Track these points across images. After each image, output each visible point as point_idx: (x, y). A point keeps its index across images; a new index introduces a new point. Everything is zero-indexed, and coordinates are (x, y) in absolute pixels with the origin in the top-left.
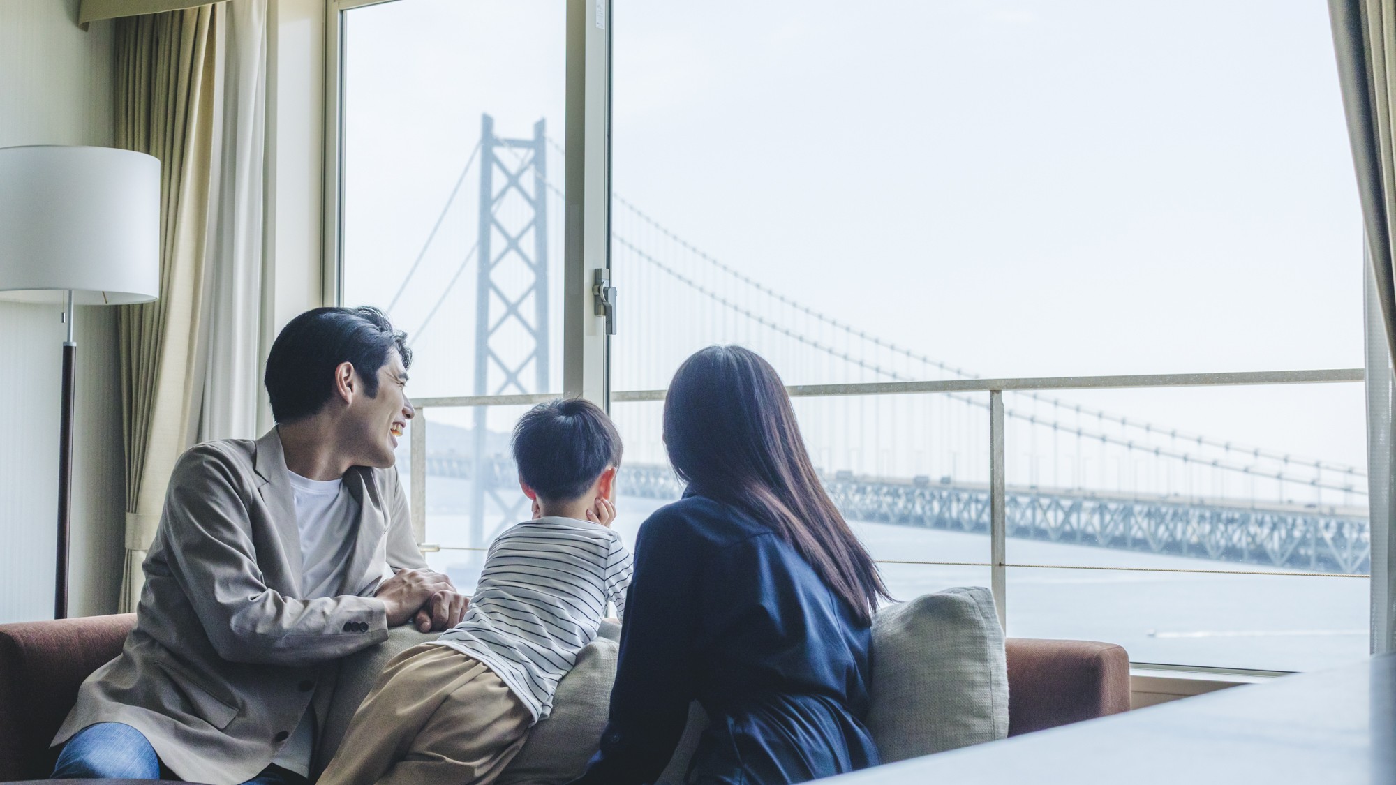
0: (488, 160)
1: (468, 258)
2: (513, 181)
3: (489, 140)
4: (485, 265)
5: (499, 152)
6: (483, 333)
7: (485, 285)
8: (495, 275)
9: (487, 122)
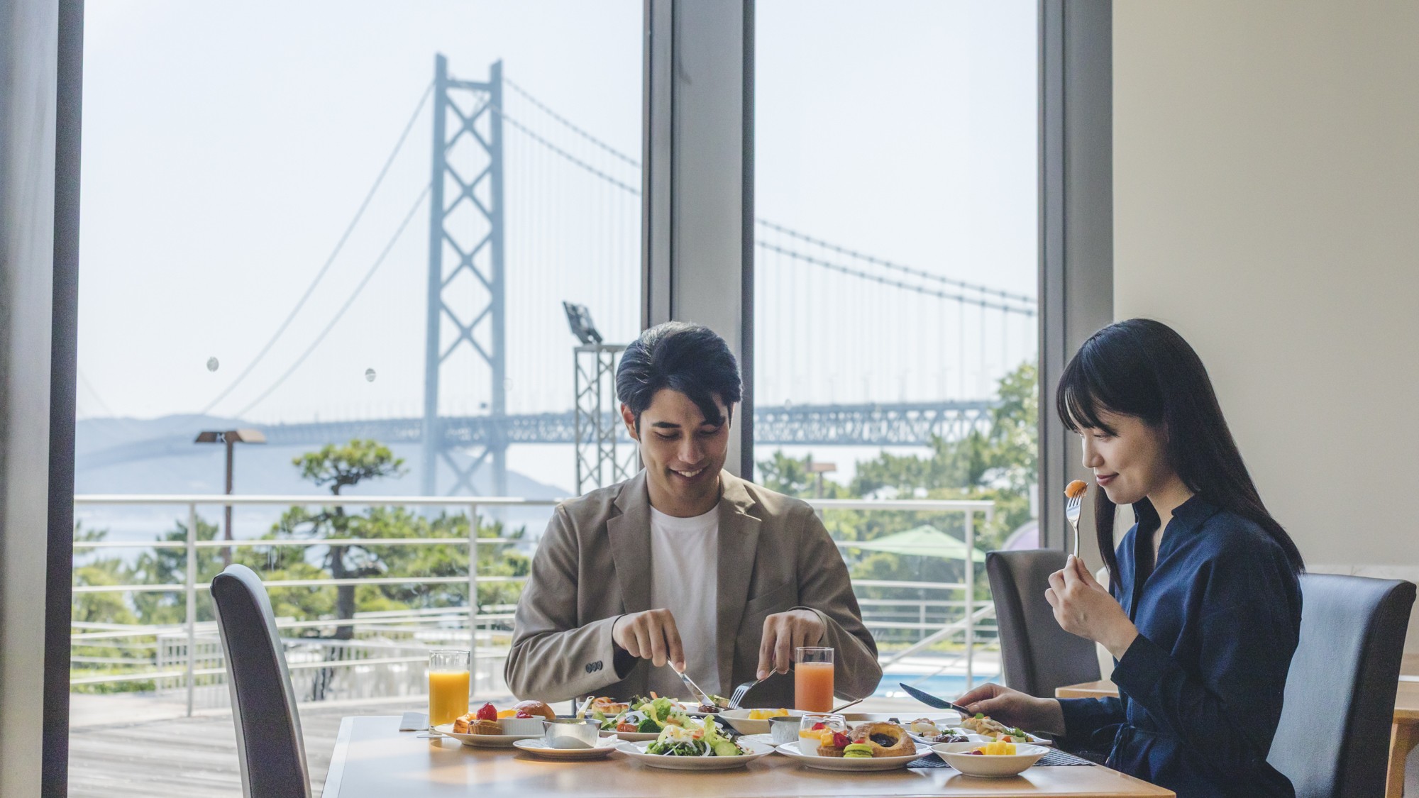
0: (442, 102)
1: (418, 203)
2: (468, 124)
3: (443, 81)
4: (438, 213)
5: (453, 94)
6: (436, 284)
7: (438, 235)
8: (449, 224)
9: (441, 62)
